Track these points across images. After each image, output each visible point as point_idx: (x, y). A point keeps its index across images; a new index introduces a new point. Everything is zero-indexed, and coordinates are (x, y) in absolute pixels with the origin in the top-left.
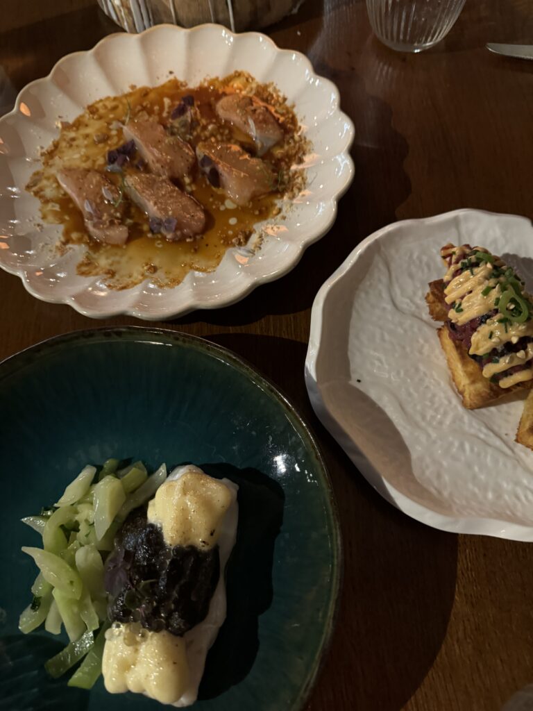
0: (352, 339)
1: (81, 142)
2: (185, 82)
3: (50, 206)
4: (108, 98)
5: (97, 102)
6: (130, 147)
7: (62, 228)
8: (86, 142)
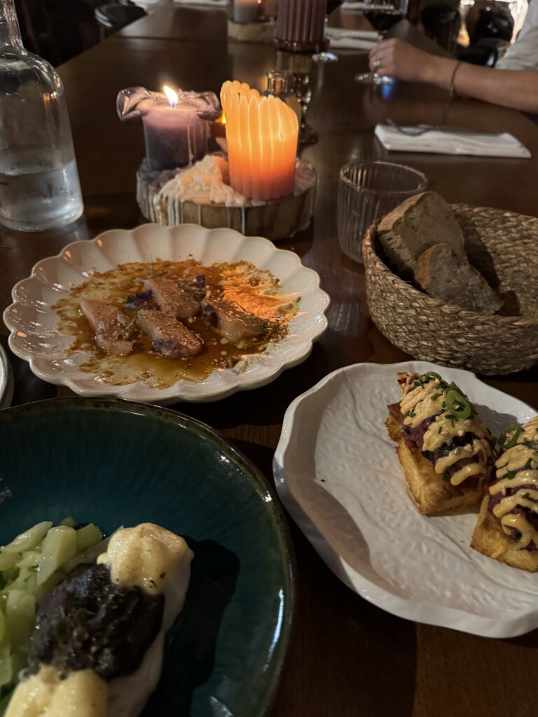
0: (319, 446)
1: (107, 286)
2: (201, 262)
3: (68, 323)
4: (136, 263)
5: (128, 264)
6: (148, 294)
7: (74, 339)
8: (112, 287)
